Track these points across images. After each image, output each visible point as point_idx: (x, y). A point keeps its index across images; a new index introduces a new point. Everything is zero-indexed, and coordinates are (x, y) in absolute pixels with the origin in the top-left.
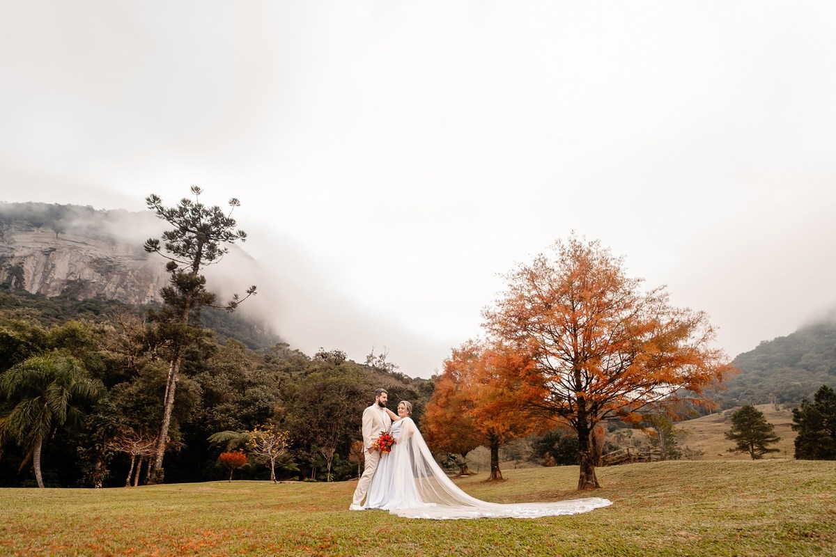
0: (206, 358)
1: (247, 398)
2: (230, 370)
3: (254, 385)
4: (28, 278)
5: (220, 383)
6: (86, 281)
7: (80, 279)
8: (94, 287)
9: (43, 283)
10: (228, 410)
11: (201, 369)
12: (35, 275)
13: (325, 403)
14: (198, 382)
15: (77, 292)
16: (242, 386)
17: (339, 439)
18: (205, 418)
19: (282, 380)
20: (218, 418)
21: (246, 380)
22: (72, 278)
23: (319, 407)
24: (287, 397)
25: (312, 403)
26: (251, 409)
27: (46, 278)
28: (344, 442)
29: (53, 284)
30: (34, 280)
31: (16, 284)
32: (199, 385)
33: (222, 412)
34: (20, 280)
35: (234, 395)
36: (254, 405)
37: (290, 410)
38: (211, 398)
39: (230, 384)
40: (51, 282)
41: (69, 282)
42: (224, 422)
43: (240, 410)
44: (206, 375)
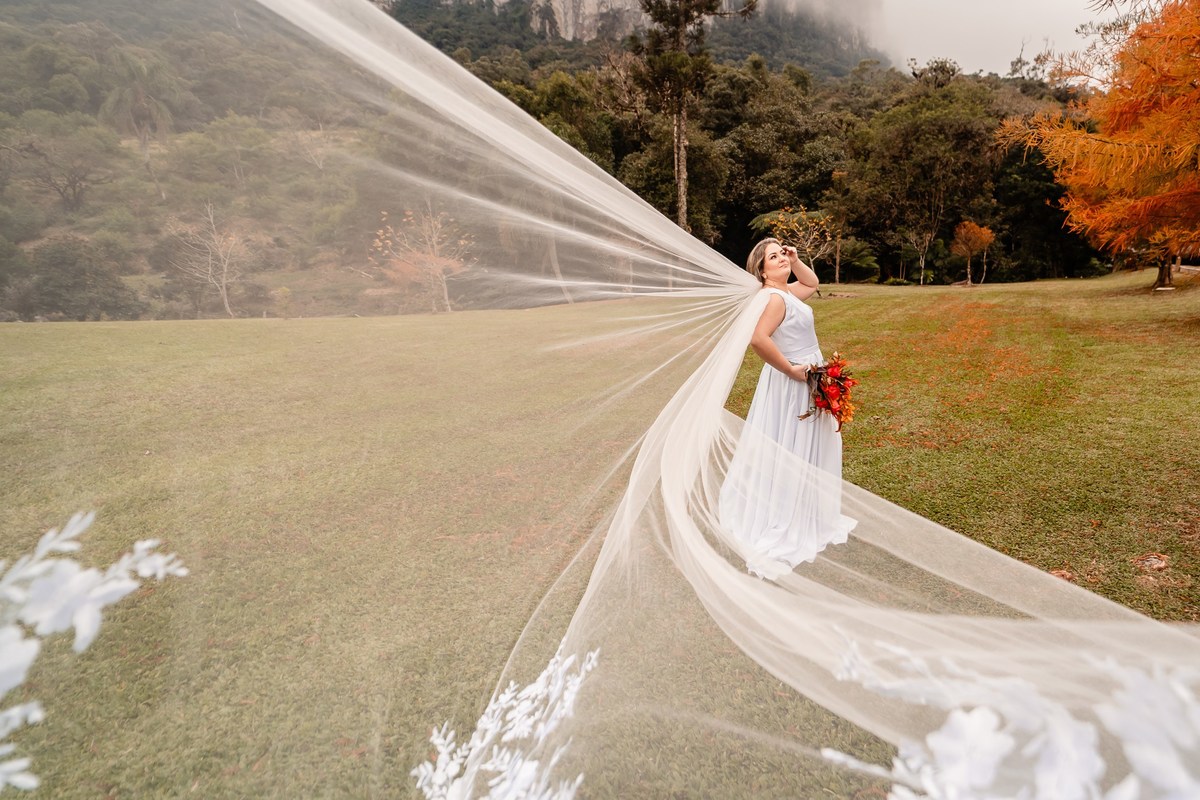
0: (745, 100)
1: (804, 160)
2: (778, 116)
3: (813, 137)
4: (559, 18)
5: (762, 139)
6: (619, 11)
7: (612, 9)
8: (630, 17)
9: (576, 23)
10: (777, 178)
11: (737, 119)
12: (566, 14)
13: (917, 158)
14: (734, 140)
15: (613, 28)
16: (796, 140)
17: (943, 215)
18: (749, 192)
19: (849, 125)
20: (765, 192)
21: (803, 129)
22: (604, 10)
23: (906, 165)
24: (861, 153)
25: (895, 159)
26: (810, 175)
27: (577, 15)
28: (950, 220)
29: (587, 22)
30: (566, 21)
31: (550, 30)
32: (734, 145)
33: (770, 182)
34: (553, 24)
35: (783, 155)
36: (814, 168)
37: (861, 175)
38: (756, 163)
39: (779, 140)
40: (584, 20)
41: (602, 16)
42: (773, 197)
43: (795, 177)
44: (745, 128)
